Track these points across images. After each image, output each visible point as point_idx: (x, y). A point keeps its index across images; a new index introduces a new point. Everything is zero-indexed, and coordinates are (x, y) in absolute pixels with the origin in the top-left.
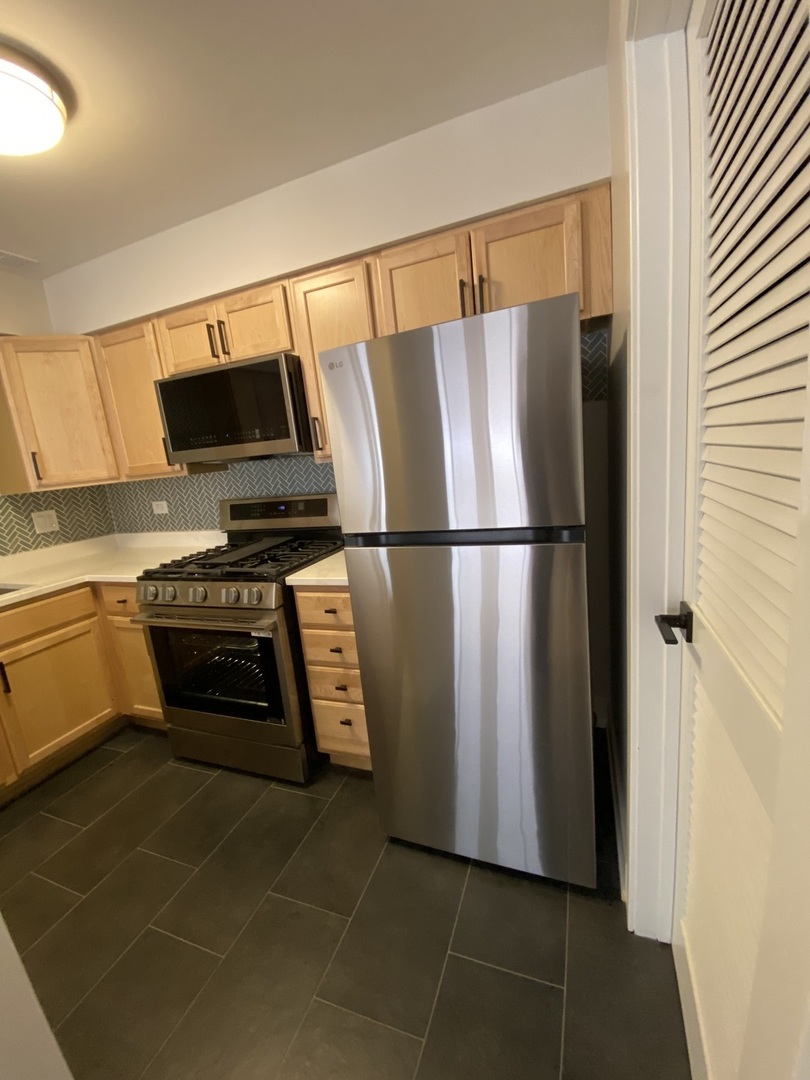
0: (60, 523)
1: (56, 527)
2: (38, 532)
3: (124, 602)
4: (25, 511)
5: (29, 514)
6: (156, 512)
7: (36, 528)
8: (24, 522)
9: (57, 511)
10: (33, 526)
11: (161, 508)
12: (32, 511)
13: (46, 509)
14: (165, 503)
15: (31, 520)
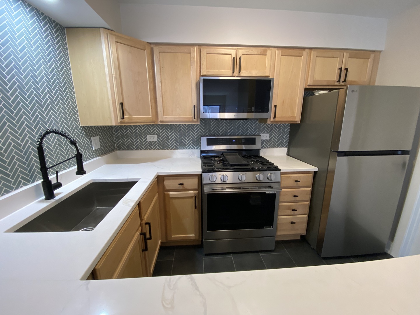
1: (99, 147)
3: (182, 184)
5: (90, 138)
6: (148, 140)
7: (93, 147)
9: (99, 137)
11: (152, 138)
13: (96, 135)
14: (156, 136)
15: (91, 142)
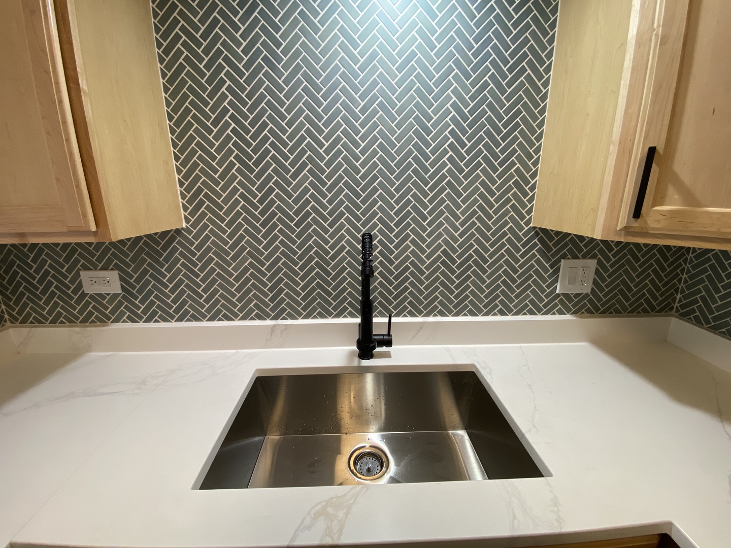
0: (595, 282)
1: (587, 288)
2: (557, 292)
4: (553, 256)
5: (559, 261)
7: (559, 285)
8: (546, 271)
9: (599, 263)
10: (556, 281)
12: (564, 257)
13: (584, 257)
15: (557, 270)
